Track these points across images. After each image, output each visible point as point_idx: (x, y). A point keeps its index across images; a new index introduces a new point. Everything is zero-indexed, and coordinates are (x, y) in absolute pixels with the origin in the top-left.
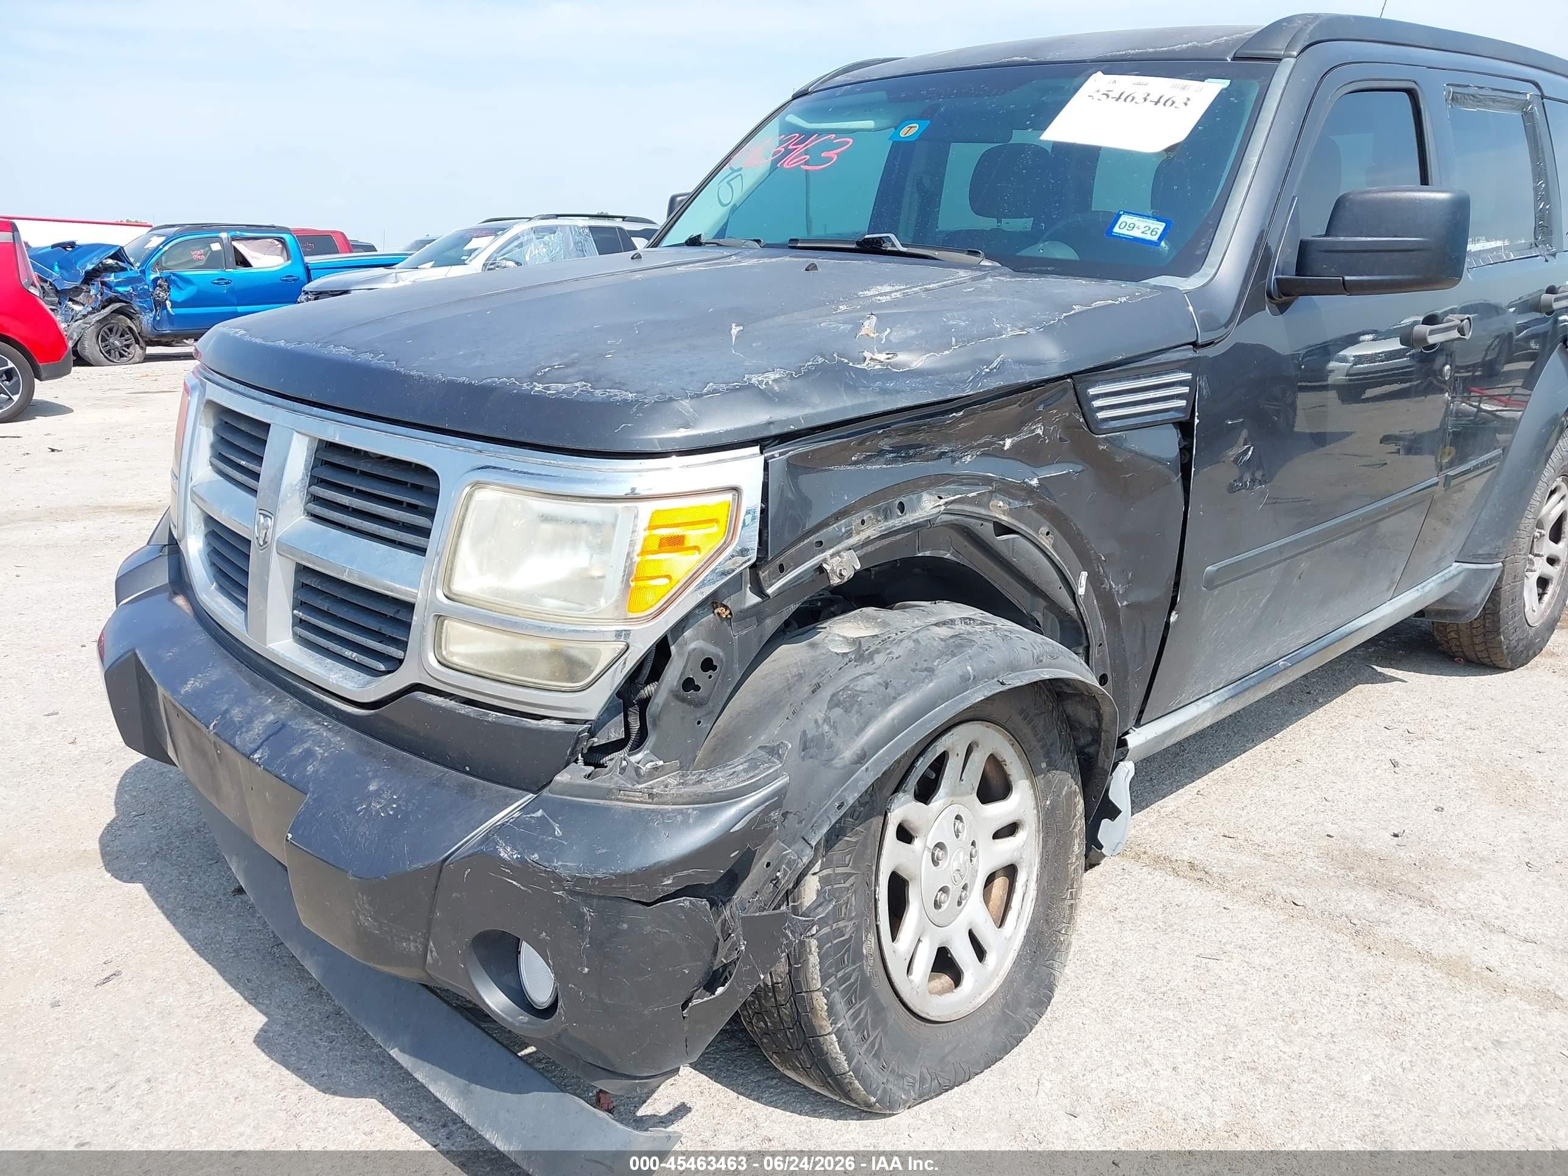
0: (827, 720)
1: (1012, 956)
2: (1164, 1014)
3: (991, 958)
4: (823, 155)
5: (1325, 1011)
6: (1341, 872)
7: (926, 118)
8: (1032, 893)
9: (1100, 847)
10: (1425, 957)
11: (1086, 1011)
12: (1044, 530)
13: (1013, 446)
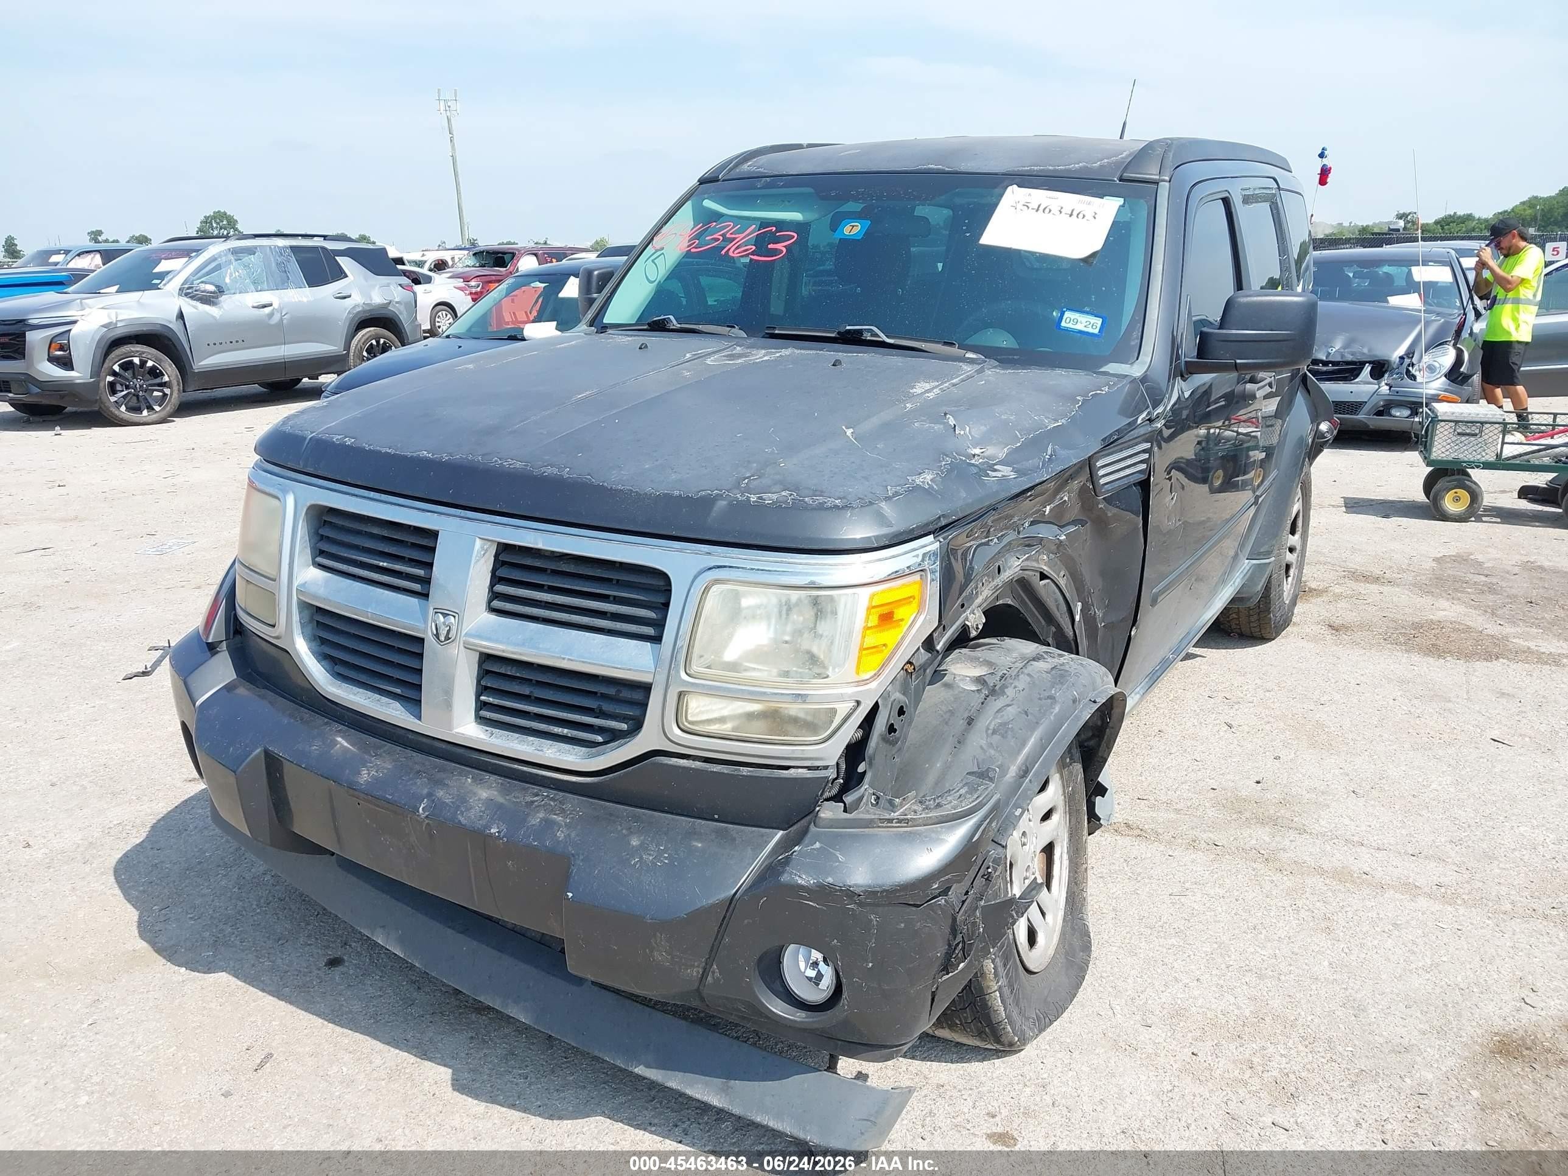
0: (991, 745)
1: (1061, 914)
2: (1170, 942)
3: (1049, 917)
4: (769, 246)
5: (1274, 921)
6: (1234, 816)
7: (865, 218)
8: (1066, 863)
9: (1099, 819)
10: (1320, 871)
11: (1114, 949)
12: (1062, 573)
13: (1051, 510)
